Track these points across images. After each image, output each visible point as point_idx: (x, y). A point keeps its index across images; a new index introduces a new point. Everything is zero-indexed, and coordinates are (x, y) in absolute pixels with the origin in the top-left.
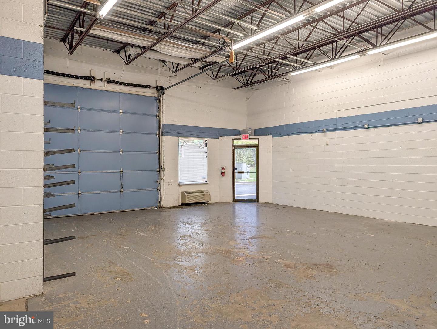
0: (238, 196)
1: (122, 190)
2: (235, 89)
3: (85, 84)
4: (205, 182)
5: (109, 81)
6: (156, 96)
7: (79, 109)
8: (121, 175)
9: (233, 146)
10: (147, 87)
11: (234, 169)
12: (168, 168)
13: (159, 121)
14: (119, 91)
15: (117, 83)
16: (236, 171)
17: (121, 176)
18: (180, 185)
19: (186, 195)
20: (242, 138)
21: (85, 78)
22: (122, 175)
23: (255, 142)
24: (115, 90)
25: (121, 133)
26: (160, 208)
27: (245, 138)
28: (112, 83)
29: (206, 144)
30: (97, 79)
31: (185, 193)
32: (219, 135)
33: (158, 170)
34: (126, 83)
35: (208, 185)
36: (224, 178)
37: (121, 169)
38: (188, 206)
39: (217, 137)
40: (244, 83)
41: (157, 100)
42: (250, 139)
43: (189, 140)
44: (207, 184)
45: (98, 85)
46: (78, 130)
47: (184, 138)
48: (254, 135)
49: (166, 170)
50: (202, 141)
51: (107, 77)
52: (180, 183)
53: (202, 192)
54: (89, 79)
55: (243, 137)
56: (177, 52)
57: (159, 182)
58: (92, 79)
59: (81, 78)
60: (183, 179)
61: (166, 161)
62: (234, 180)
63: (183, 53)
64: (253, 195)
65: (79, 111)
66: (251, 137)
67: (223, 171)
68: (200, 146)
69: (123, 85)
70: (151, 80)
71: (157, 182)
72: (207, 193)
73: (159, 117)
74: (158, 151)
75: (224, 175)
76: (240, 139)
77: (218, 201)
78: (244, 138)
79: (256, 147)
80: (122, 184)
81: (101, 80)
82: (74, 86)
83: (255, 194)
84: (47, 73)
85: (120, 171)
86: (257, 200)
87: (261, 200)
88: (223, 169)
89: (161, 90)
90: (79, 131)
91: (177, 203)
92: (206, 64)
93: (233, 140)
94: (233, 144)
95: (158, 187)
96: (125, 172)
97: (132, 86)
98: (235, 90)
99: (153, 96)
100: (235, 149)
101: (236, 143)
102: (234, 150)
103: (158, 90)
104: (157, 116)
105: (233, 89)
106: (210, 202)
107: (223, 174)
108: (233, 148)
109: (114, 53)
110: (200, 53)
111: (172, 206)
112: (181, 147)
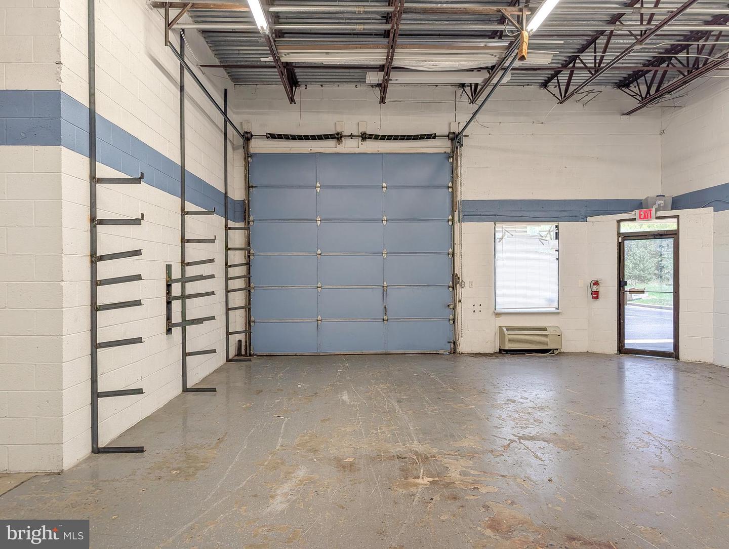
0: (629, 342)
1: (386, 318)
2: (629, 113)
3: (328, 146)
4: (554, 310)
5: (365, 137)
6: (449, 150)
7: (318, 187)
8: (385, 293)
9: (619, 235)
10: (430, 138)
11: (621, 284)
12: (472, 282)
13: (453, 195)
14: (382, 151)
15: (377, 137)
16: (627, 288)
17: (384, 295)
18: (498, 315)
19: (506, 332)
20: (637, 217)
21: (327, 137)
22: (387, 293)
23: (671, 225)
24: (375, 151)
25: (385, 223)
26: (454, 353)
27: (645, 217)
28: (368, 138)
29: (557, 234)
30: (346, 136)
31: (505, 330)
32: (587, 215)
33: (451, 284)
34: (392, 136)
35: (560, 315)
36: (597, 303)
37: (385, 283)
38: (511, 354)
39: (584, 218)
40: (641, 96)
41: (449, 157)
42: (657, 218)
43: (515, 228)
44: (558, 313)
45: (349, 146)
46: (317, 221)
47: (505, 224)
48: (670, 208)
49: (467, 285)
50: (547, 228)
51: (362, 130)
52: (498, 311)
53: (544, 329)
54: (332, 138)
55: (640, 215)
56: (443, 61)
57: (451, 307)
58: (338, 137)
59: (320, 137)
60: (503, 304)
61: (467, 267)
62: (622, 307)
63: (455, 61)
64: (667, 343)
65: (318, 191)
66: (660, 214)
67: (594, 289)
68: (541, 239)
69: (387, 139)
70: (440, 123)
71: (449, 306)
72: (555, 333)
73: (452, 188)
74: (450, 251)
75: (597, 298)
76: (634, 219)
77: (585, 350)
78: (642, 217)
79: (674, 235)
80: (385, 308)
81: (352, 136)
82: (311, 152)
83: (672, 341)
84: (272, 138)
85: (383, 287)
86: (674, 355)
87: (683, 355)
88: (596, 283)
89: (455, 138)
90: (319, 223)
91: (492, 346)
92: (548, 74)
93: (619, 222)
94: (618, 232)
95: (451, 316)
96: (391, 287)
97: (403, 139)
98: (628, 116)
99: (443, 151)
100: (623, 240)
101: (626, 228)
102: (622, 244)
103: (452, 140)
104: (449, 187)
105: (624, 114)
106: (563, 350)
107: (596, 295)
108: (618, 239)
109: (373, 87)
110: (487, 54)
111: (482, 351)
112: (500, 242)
